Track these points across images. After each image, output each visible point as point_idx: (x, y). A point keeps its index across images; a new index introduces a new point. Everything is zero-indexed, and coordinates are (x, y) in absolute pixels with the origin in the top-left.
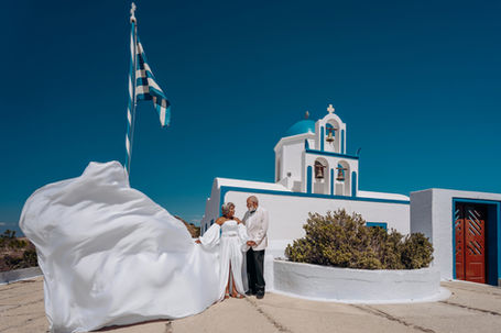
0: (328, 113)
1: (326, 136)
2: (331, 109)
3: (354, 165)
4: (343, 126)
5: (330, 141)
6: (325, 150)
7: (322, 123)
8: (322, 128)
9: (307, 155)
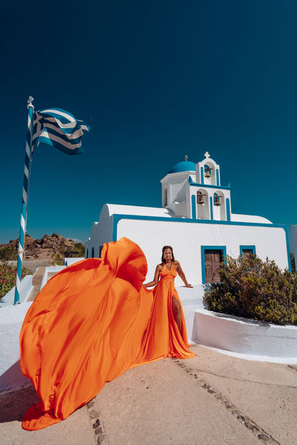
0: (205, 157)
1: (204, 173)
2: (207, 155)
3: (227, 194)
4: (217, 167)
5: (208, 177)
6: (205, 183)
7: (202, 164)
8: (202, 168)
9: (191, 187)
